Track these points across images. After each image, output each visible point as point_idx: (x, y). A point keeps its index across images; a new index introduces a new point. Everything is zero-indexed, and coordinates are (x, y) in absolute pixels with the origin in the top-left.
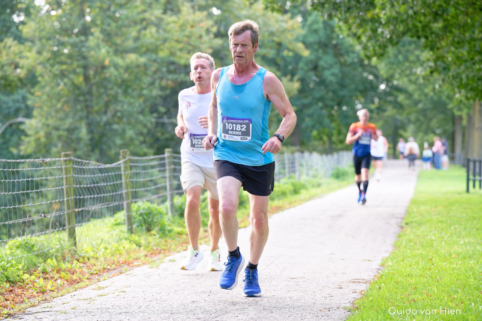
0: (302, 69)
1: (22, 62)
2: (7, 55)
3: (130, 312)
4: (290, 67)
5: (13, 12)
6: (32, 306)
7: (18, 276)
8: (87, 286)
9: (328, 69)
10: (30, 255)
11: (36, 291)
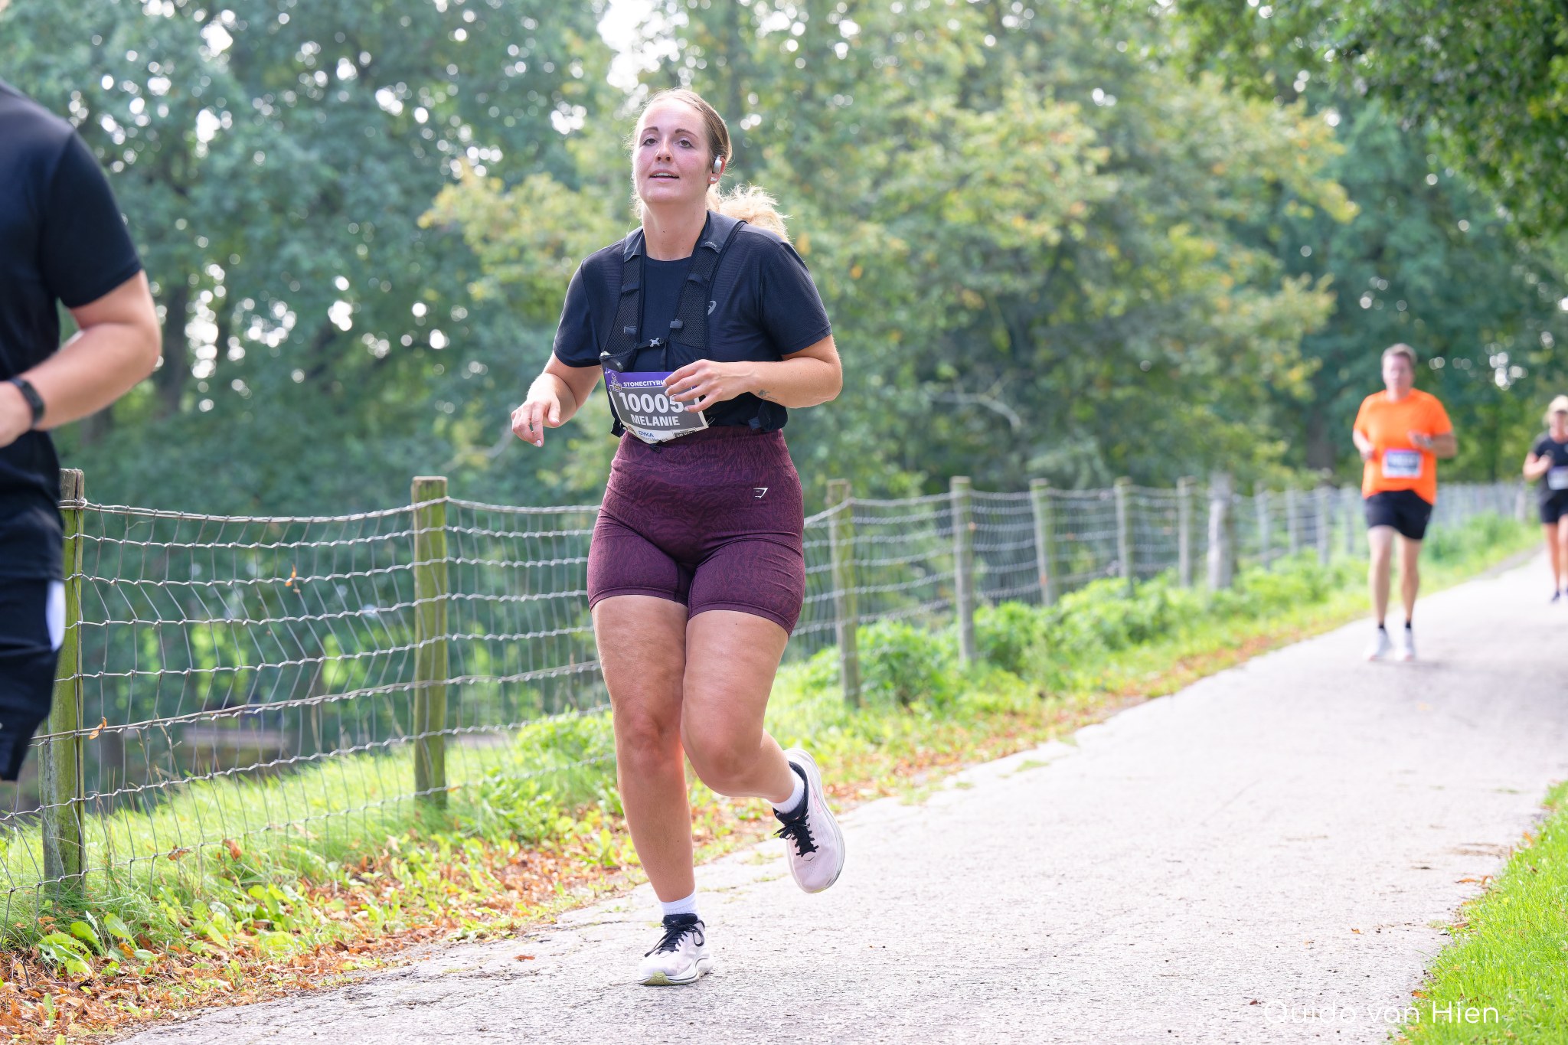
0: (1339, 256)
1: (573, 240)
2: (536, 220)
3: (840, 927)
4: (1306, 252)
5: (551, 106)
6: (576, 908)
7: (544, 822)
8: (728, 852)
9: (1413, 256)
10: (577, 767)
11: (591, 865)
